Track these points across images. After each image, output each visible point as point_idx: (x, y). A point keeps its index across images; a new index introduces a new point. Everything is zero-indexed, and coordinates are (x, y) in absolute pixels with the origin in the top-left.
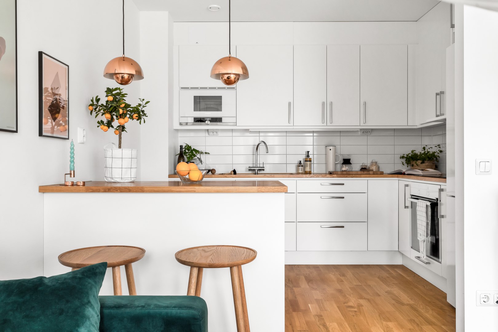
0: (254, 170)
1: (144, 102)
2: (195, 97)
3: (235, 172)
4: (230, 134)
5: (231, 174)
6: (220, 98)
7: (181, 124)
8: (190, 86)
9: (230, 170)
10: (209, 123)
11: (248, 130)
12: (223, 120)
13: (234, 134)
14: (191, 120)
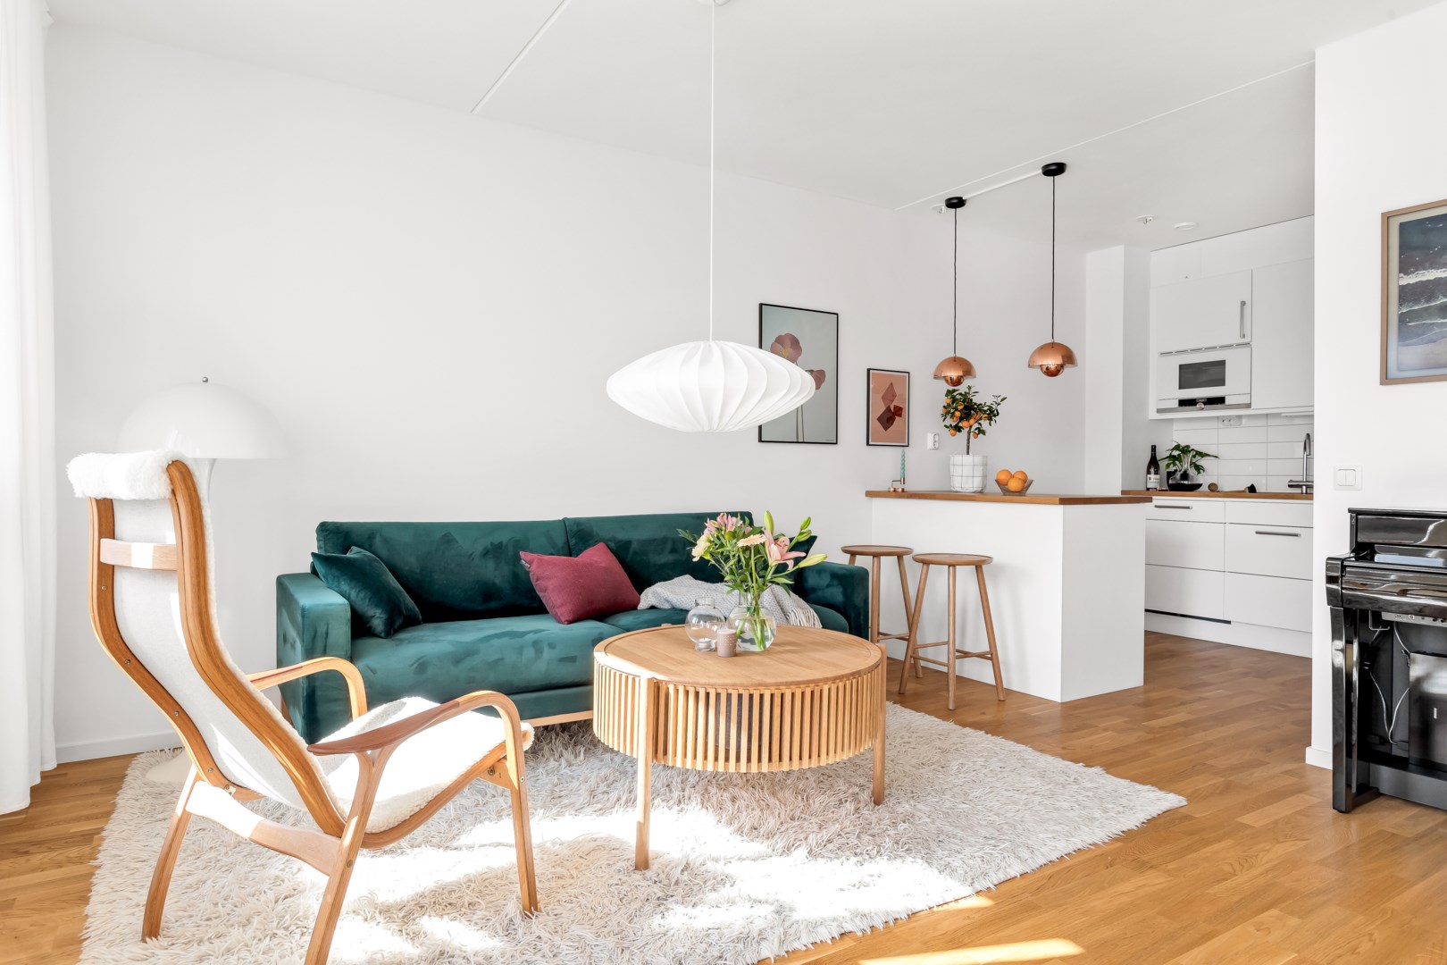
0: (1300, 486)
1: (1000, 399)
2: (1181, 367)
3: (1252, 489)
4: (1263, 422)
5: (1244, 491)
6: (1222, 363)
7: (1159, 411)
8: (1173, 350)
9: (1243, 486)
10: (1203, 406)
11: (1280, 414)
12: (1228, 401)
13: (1271, 422)
14: (1176, 404)
